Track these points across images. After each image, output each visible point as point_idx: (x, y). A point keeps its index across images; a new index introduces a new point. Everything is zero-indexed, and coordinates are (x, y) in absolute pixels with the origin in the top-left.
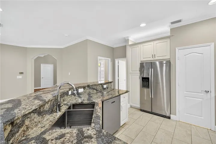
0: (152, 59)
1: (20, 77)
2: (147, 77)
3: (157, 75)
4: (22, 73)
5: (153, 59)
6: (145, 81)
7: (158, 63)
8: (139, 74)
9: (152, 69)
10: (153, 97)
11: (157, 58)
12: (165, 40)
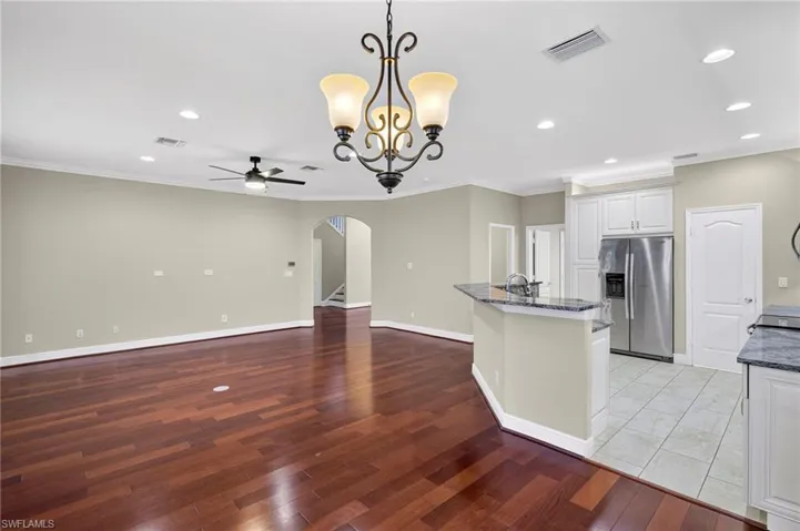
0: (629, 231)
1: (289, 273)
2: (620, 272)
3: (645, 267)
4: (292, 264)
5: (633, 232)
6: (614, 284)
7: (646, 242)
8: (598, 267)
9: (632, 255)
10: (632, 317)
11: (642, 230)
12: (660, 192)
